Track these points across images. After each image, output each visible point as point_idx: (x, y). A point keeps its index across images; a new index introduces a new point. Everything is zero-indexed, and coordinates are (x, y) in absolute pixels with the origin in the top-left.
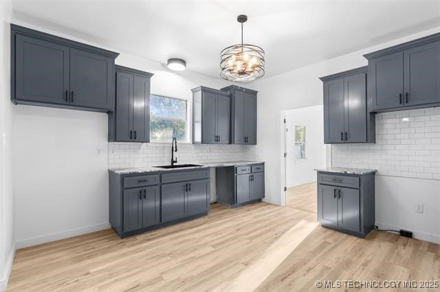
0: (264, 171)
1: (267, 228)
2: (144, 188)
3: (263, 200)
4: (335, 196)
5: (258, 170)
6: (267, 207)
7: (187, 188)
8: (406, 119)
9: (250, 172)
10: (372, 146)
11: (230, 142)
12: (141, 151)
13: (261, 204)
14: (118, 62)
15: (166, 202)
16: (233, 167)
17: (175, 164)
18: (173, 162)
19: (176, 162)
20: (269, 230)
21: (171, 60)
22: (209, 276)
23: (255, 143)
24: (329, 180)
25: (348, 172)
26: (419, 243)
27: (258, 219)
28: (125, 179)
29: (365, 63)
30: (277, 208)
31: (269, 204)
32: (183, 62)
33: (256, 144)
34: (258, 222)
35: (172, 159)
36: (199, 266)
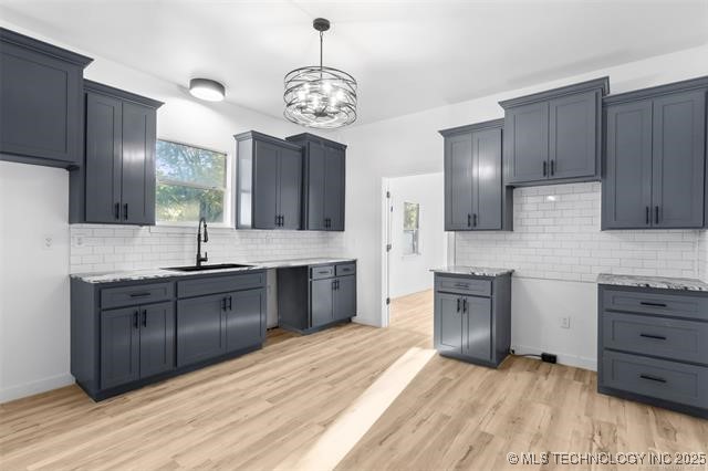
0: (355, 274)
1: (360, 364)
2: (143, 308)
3: (354, 319)
4: (459, 309)
5: (346, 272)
6: (360, 330)
7: (226, 305)
8: (551, 198)
9: (333, 274)
10: (509, 236)
11: (302, 227)
12: (138, 241)
13: (350, 326)
14: (89, 73)
15: (186, 330)
16: (306, 267)
17: (203, 264)
18: (200, 260)
19: (205, 260)
20: (363, 367)
21: (197, 82)
22: (261, 451)
23: (341, 228)
24: (450, 285)
25: (477, 274)
26: (564, 369)
27: (344, 351)
28: (103, 291)
29: (500, 113)
30: (376, 331)
31: (362, 326)
32: (220, 86)
33: (343, 230)
34: (344, 355)
35: (199, 255)
36: (245, 436)
